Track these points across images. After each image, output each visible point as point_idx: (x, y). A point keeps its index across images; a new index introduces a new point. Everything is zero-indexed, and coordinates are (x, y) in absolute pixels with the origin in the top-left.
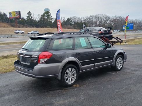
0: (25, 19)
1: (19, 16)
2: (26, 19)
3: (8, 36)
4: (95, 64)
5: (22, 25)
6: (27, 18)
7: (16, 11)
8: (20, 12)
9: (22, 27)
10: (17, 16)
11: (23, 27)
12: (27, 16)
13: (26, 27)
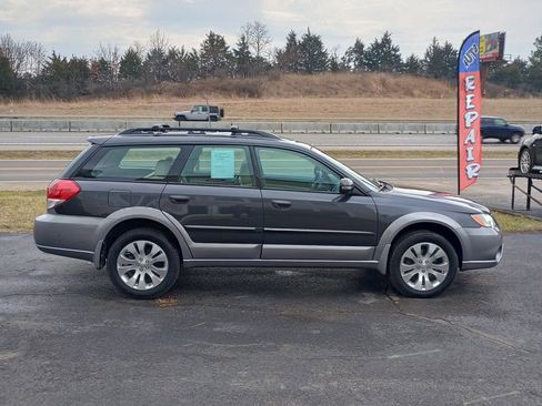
0: (523, 64)
1: (497, 50)
2: (529, 63)
3: (414, 128)
4: (265, 246)
5: (508, 86)
6: (531, 60)
7: (490, 35)
8: (502, 38)
9: (506, 95)
10: (490, 55)
11: (509, 94)
12: (535, 49)
13: (522, 96)
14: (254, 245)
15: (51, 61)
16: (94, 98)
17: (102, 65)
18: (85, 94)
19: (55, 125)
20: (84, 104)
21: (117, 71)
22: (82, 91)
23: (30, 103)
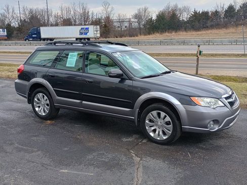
14: (79, 101)
15: (193, 13)
16: (209, 29)
17: (216, 13)
18: (206, 27)
19: (178, 42)
20: (204, 32)
21: (223, 16)
22: (205, 26)
23: (181, 33)
